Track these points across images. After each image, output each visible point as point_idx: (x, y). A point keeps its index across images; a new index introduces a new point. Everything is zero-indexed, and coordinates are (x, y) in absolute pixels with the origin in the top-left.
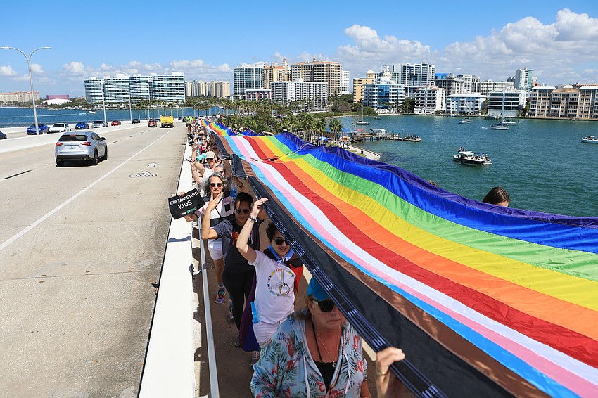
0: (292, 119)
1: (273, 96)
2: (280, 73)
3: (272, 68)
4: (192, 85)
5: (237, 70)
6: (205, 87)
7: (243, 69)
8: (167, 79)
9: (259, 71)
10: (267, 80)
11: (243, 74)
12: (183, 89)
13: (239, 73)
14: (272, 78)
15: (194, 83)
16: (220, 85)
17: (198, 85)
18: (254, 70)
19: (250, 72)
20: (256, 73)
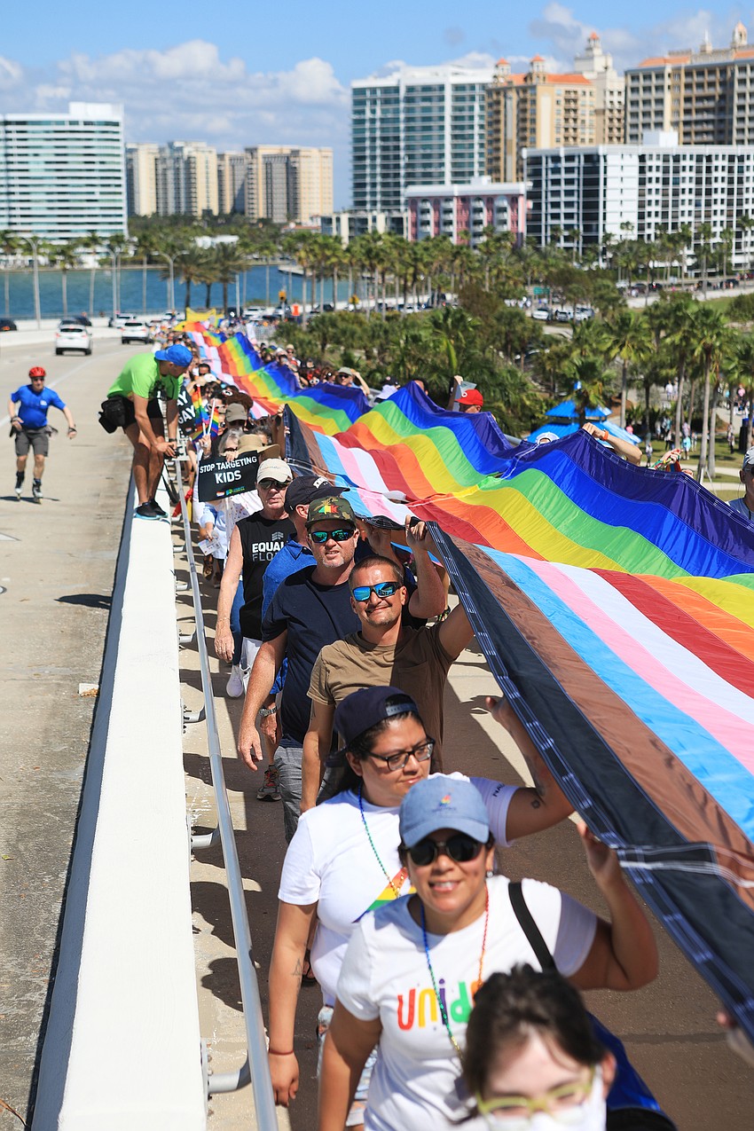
0: (624, 323)
1: (534, 219)
2: (570, 105)
3: (534, 82)
4: (159, 162)
5: (368, 93)
6: (220, 174)
7: (397, 90)
8: (47, 132)
9: (473, 98)
10: (508, 143)
11: (397, 111)
12: (117, 182)
13: (378, 108)
14: (533, 131)
15: (167, 153)
16: (287, 164)
17: (189, 163)
18: (448, 93)
19: (427, 104)
20: (455, 109)
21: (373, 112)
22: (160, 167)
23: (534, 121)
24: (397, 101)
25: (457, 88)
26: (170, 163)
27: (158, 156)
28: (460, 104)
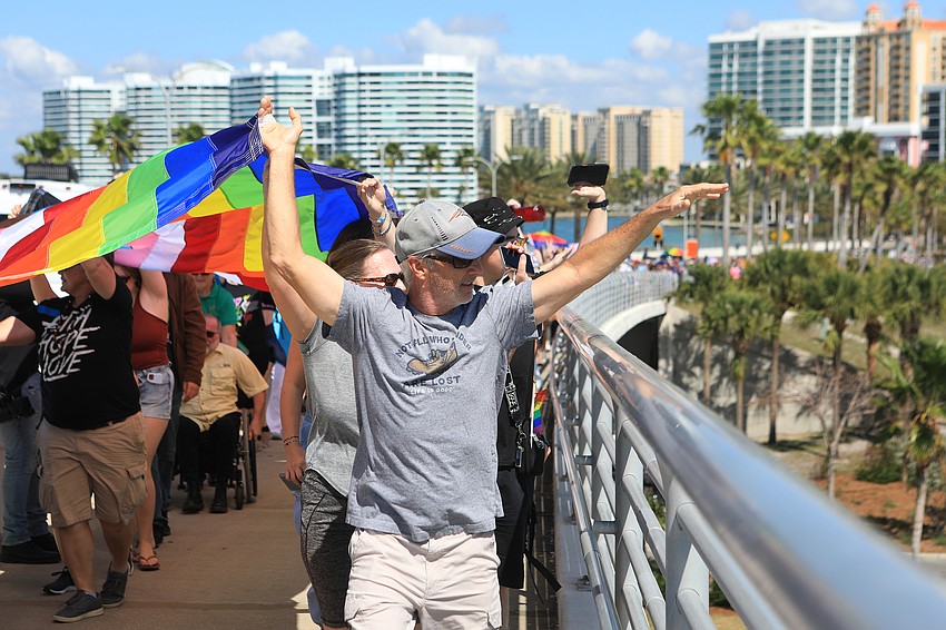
3: (909, 27)
4: (515, 123)
5: (725, 48)
6: (573, 134)
7: (755, 44)
8: (401, 83)
9: (834, 51)
10: (879, 92)
11: (755, 65)
12: (469, 132)
13: (736, 62)
14: (907, 78)
15: (523, 114)
16: (639, 124)
17: (544, 123)
18: (809, 47)
19: (786, 58)
20: (815, 62)
21: (731, 65)
22: (516, 128)
23: (907, 68)
24: (755, 55)
25: (818, 41)
26: (525, 124)
27: (514, 117)
28: (821, 57)
